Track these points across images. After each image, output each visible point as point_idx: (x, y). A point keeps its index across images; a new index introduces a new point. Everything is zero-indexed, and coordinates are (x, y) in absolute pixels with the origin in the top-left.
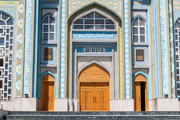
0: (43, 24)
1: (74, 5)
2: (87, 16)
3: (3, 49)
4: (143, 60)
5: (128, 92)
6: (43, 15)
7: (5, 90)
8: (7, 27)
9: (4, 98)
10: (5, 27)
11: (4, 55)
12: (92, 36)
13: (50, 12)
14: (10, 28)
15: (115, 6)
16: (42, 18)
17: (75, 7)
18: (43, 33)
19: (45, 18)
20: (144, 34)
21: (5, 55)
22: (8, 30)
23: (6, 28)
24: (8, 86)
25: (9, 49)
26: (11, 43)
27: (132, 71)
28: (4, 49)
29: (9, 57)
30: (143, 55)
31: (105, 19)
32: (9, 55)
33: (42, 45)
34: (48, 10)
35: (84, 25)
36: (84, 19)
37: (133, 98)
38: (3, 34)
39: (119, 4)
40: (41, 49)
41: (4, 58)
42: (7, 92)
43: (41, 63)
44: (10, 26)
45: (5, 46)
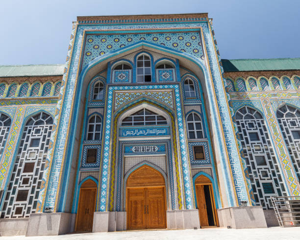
0: (89, 124)
1: (121, 101)
2: (137, 113)
3: (36, 151)
4: (204, 159)
5: (189, 200)
6: (89, 114)
7: (30, 203)
8: (46, 126)
9: (26, 215)
10: (43, 127)
11: (36, 158)
12: (142, 133)
13: (97, 111)
14: (48, 128)
15: (166, 100)
16: (88, 117)
17: (122, 103)
18: (88, 132)
19: (91, 117)
20: (201, 129)
21: (38, 158)
22: (46, 129)
23: (45, 128)
24: (34, 197)
25: (43, 151)
26: (47, 144)
27: (192, 172)
28: (38, 152)
29: (42, 160)
30: (203, 153)
31: (156, 115)
32: (42, 158)
33: (84, 146)
34: (95, 109)
35: (133, 122)
36: (133, 116)
37: (196, 208)
38: (40, 134)
39: (170, 98)
40: (84, 150)
41: (36, 161)
42: (32, 206)
43: (82, 167)
44: (49, 125)
45: (39, 148)
